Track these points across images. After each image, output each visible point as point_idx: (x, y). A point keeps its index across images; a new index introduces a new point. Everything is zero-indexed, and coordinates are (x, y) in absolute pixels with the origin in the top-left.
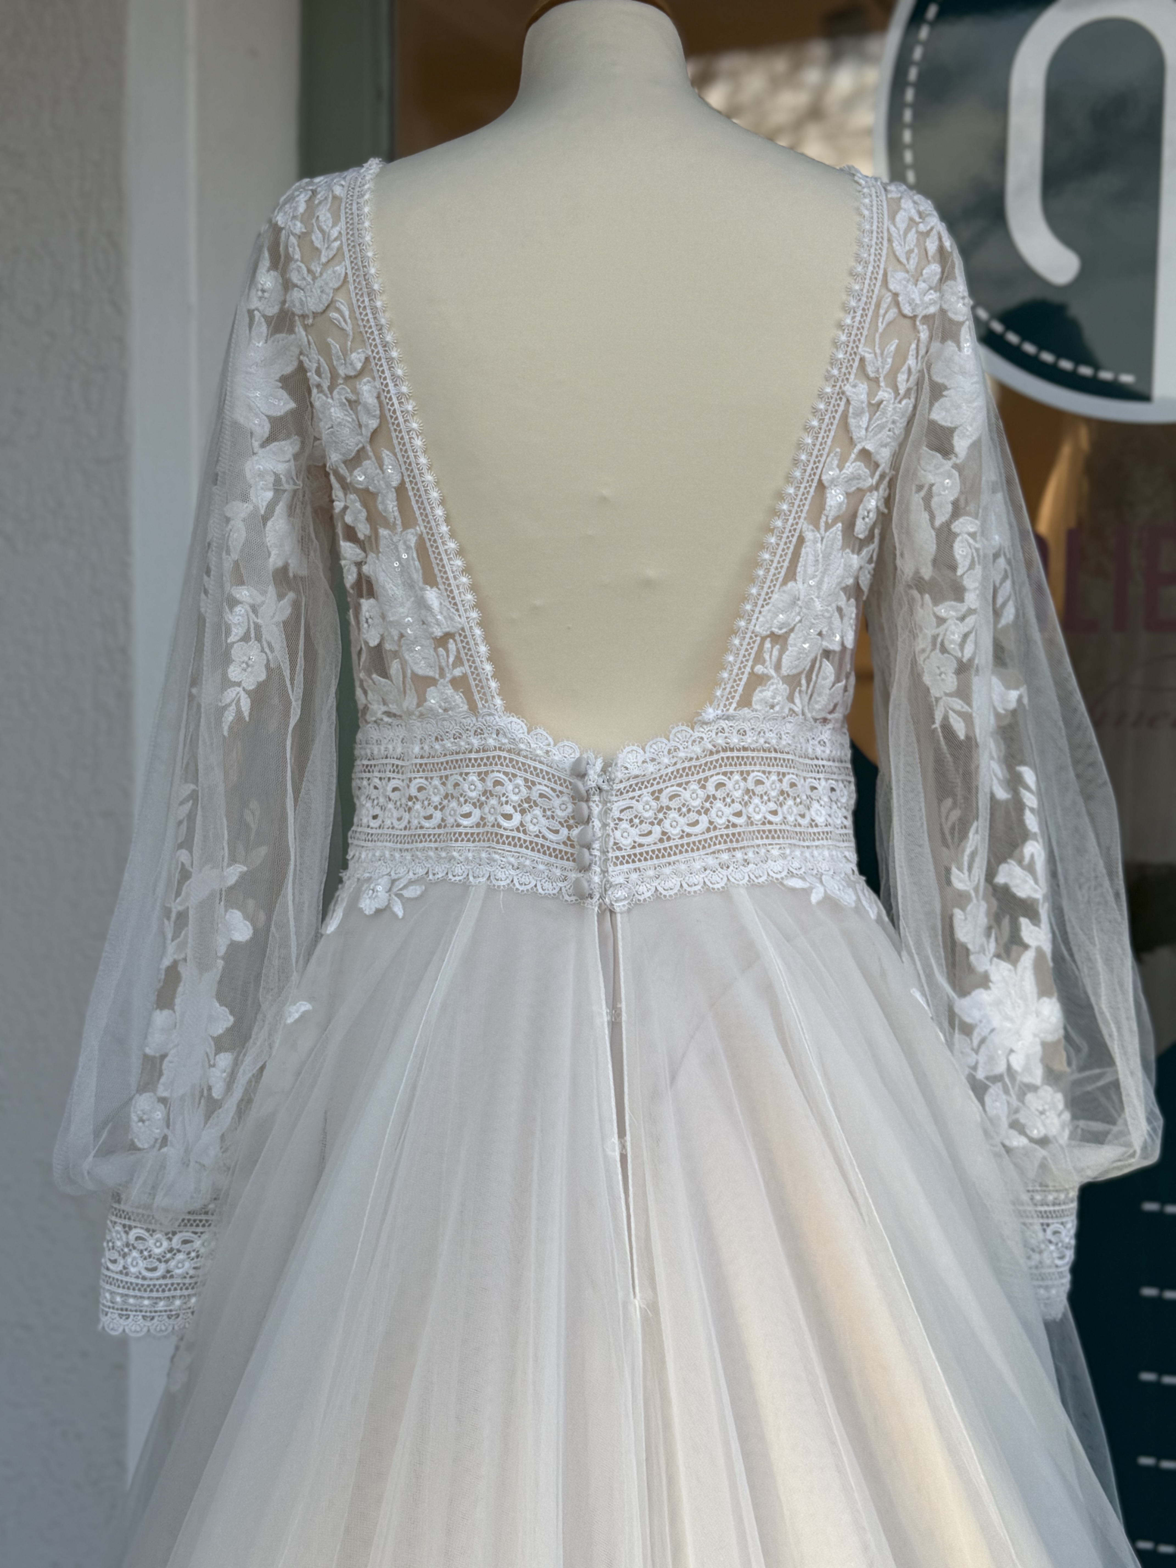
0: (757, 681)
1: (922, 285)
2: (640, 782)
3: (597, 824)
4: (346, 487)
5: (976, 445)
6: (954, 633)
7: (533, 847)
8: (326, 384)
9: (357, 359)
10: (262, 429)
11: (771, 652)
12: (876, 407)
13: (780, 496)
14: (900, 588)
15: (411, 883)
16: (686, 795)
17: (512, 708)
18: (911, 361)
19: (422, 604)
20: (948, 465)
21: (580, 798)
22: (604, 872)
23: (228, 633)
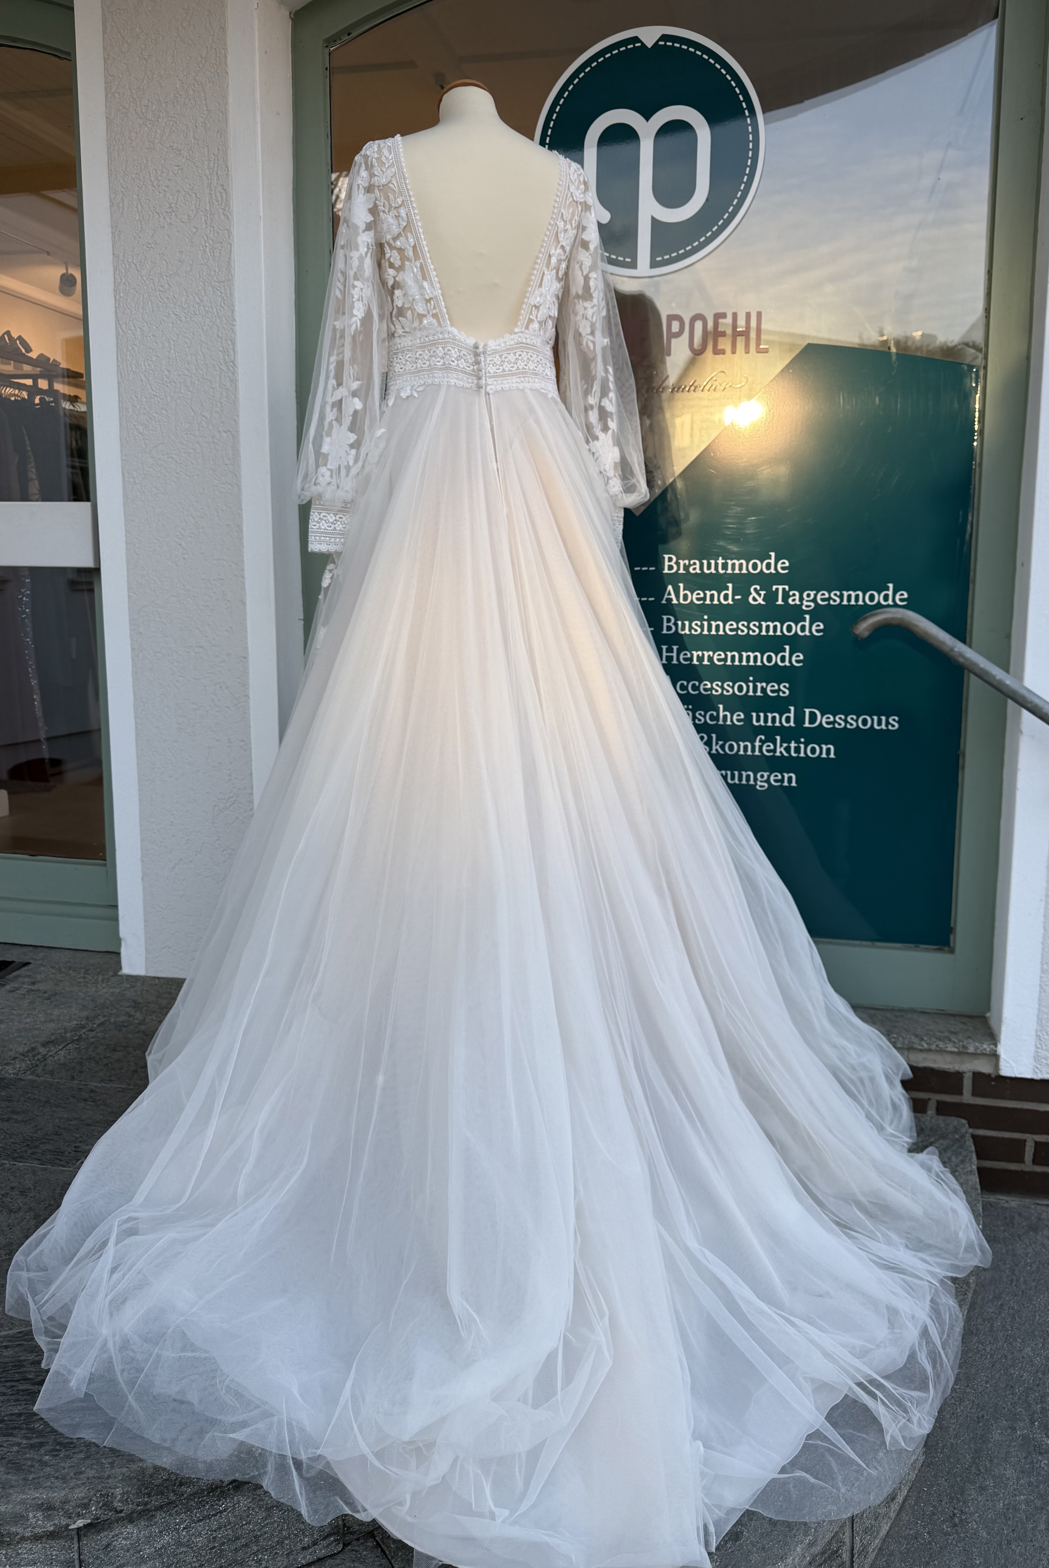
0: (530, 321)
1: (579, 191)
2: (495, 352)
3: (483, 364)
4: (392, 248)
5: (596, 248)
6: (590, 312)
7: (462, 372)
8: (387, 211)
9: (399, 201)
10: (362, 226)
11: (534, 312)
12: (566, 231)
13: (537, 258)
14: (571, 298)
15: (419, 386)
16: (510, 357)
17: (452, 325)
18: (576, 217)
19: (422, 288)
20: (587, 254)
21: (477, 355)
22: (486, 380)
23: (353, 297)
